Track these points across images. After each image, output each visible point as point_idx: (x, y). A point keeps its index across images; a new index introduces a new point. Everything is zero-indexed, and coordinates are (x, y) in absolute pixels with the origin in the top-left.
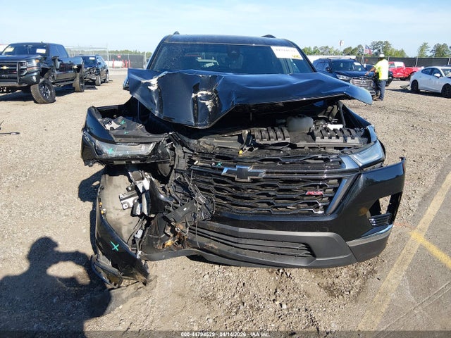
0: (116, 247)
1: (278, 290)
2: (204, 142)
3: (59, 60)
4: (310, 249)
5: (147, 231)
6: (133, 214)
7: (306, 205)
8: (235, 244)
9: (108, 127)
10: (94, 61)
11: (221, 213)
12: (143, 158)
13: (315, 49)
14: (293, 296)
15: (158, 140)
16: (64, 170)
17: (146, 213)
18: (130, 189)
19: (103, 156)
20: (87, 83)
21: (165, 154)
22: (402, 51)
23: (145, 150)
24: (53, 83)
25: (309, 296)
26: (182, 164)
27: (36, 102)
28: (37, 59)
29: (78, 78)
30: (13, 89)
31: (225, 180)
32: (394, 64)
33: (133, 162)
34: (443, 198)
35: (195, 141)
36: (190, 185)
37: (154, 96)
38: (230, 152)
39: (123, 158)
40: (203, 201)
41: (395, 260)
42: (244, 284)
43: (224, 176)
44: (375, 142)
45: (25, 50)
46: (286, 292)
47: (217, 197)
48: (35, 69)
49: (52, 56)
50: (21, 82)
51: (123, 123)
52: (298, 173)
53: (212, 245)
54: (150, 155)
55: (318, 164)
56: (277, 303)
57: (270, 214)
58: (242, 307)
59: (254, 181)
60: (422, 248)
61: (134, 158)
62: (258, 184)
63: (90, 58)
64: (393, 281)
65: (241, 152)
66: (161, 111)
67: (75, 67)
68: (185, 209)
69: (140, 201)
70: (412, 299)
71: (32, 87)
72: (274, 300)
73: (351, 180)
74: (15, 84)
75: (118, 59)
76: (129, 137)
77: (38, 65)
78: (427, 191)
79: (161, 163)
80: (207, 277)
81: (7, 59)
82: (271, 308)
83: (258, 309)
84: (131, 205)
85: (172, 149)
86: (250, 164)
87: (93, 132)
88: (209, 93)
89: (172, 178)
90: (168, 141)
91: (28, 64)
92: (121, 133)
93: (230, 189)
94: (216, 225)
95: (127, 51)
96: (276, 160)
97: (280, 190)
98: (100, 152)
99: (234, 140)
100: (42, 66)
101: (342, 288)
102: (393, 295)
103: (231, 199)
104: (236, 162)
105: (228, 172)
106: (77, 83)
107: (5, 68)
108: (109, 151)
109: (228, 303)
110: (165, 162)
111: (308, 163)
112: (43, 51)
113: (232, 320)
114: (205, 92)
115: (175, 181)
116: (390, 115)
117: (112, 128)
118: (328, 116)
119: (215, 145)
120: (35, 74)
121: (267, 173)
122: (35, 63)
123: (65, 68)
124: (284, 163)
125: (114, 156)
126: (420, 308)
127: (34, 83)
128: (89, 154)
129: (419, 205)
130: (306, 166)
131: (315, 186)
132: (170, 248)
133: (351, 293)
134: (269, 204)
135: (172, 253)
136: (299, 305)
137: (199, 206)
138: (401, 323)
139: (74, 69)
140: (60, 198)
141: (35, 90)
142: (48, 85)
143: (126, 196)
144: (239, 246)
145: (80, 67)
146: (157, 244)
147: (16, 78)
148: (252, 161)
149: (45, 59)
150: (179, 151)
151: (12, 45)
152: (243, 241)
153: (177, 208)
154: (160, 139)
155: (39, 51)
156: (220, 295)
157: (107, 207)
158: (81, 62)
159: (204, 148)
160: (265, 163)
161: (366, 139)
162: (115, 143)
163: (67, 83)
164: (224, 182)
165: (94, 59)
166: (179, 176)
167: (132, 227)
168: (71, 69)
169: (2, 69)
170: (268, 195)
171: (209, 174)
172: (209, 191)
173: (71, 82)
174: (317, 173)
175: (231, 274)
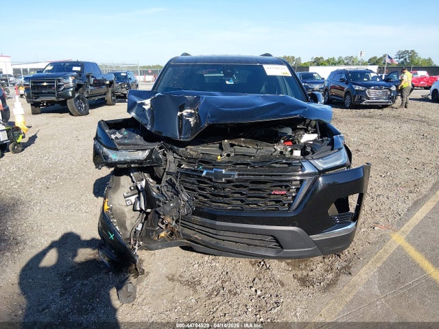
0: (112, 236)
1: (257, 279)
2: (191, 150)
3: (93, 77)
4: (278, 242)
5: (145, 224)
6: (134, 210)
7: (274, 203)
8: (214, 236)
9: (113, 137)
10: (126, 77)
11: (202, 209)
12: (140, 162)
13: (339, 59)
14: (268, 285)
15: (152, 147)
16: (89, 174)
17: (144, 209)
18: (132, 188)
19: (109, 161)
20: (118, 97)
21: (158, 159)
22: (430, 59)
23: (142, 155)
24: (87, 98)
25: (283, 285)
26: (173, 168)
27: (71, 114)
28: (73, 76)
29: (110, 92)
30: (52, 103)
31: (206, 181)
32: (417, 74)
33: (133, 166)
34: (435, 203)
35: (184, 149)
36: (177, 184)
37: (147, 114)
38: (210, 158)
39: (125, 162)
40: (186, 199)
41: (370, 258)
42: (227, 273)
43: (204, 177)
44: (340, 149)
45: (62, 68)
46: (263, 281)
47: (200, 195)
48: (71, 84)
49: (86, 73)
50: (59, 96)
51: (125, 133)
52: (265, 175)
53: (198, 236)
54: (146, 160)
55: (283, 167)
56: (253, 289)
57: (242, 210)
58: (222, 291)
59: (229, 182)
60: (400, 248)
61: (133, 162)
62: (232, 184)
63: (122, 74)
64: (364, 276)
65: (219, 157)
66: (152, 126)
67: (108, 82)
68: (172, 205)
69: (139, 198)
70: (378, 292)
71: (68, 101)
72: (251, 287)
73: (311, 182)
74: (54, 98)
75: (149, 74)
76: (129, 145)
77: (74, 81)
78: (420, 197)
79: (155, 166)
80: (196, 266)
81: (47, 76)
82: (247, 292)
83: (235, 294)
84: (133, 201)
85: (164, 155)
86: (225, 167)
87: (102, 141)
88: (193, 112)
89: (164, 179)
90: (161, 148)
91: (65, 81)
92: (123, 141)
93: (209, 189)
94: (198, 218)
95: (159, 66)
96: (247, 164)
97: (251, 190)
98: (106, 157)
99: (216, 147)
100: (76, 82)
101: (315, 280)
102: (361, 288)
103: (211, 196)
104: (215, 166)
105: (207, 174)
106: (109, 97)
107: (45, 84)
108: (114, 156)
109: (210, 288)
110: (159, 166)
111: (275, 167)
112: (78, 69)
113: (211, 301)
114: (189, 111)
115: (166, 181)
116: (403, 125)
117: (116, 138)
118: (307, 126)
119: (199, 151)
120: (71, 89)
121: (239, 175)
122: (71, 80)
123: (99, 84)
124: (254, 167)
125: (117, 160)
126: (383, 300)
127: (70, 98)
128: (99, 159)
129: (408, 210)
130: (272, 169)
131: (281, 186)
132: (164, 239)
133: (322, 284)
134: (242, 201)
135: (166, 243)
136: (272, 291)
137: (183, 203)
138: (362, 311)
139: (107, 85)
140: (83, 198)
141: (71, 104)
142: (83, 100)
143: (130, 194)
144: (218, 237)
145: (111, 83)
146: (152, 235)
147: (54, 93)
148: (227, 164)
149: (80, 75)
150: (170, 157)
151: (51, 64)
152: (222, 233)
153: (165, 203)
154: (153, 147)
155: (75, 68)
156: (204, 281)
157: (114, 203)
158: (113, 78)
159: (190, 155)
160: (238, 166)
161: (330, 147)
162: (118, 150)
163: (100, 97)
164: (205, 183)
165: (125, 74)
166: (169, 177)
167: (134, 220)
168: (104, 84)
169: (43, 86)
170: (242, 194)
171: (193, 176)
172: (194, 190)
173: (104, 96)
174: (281, 175)
175: (217, 264)
